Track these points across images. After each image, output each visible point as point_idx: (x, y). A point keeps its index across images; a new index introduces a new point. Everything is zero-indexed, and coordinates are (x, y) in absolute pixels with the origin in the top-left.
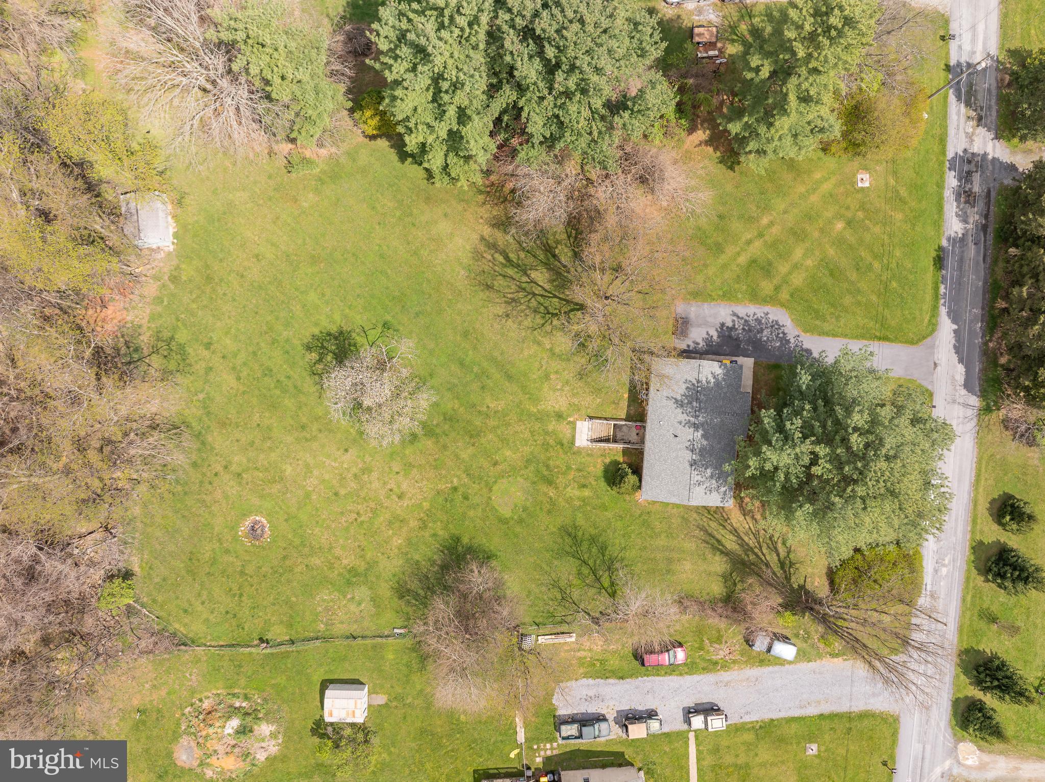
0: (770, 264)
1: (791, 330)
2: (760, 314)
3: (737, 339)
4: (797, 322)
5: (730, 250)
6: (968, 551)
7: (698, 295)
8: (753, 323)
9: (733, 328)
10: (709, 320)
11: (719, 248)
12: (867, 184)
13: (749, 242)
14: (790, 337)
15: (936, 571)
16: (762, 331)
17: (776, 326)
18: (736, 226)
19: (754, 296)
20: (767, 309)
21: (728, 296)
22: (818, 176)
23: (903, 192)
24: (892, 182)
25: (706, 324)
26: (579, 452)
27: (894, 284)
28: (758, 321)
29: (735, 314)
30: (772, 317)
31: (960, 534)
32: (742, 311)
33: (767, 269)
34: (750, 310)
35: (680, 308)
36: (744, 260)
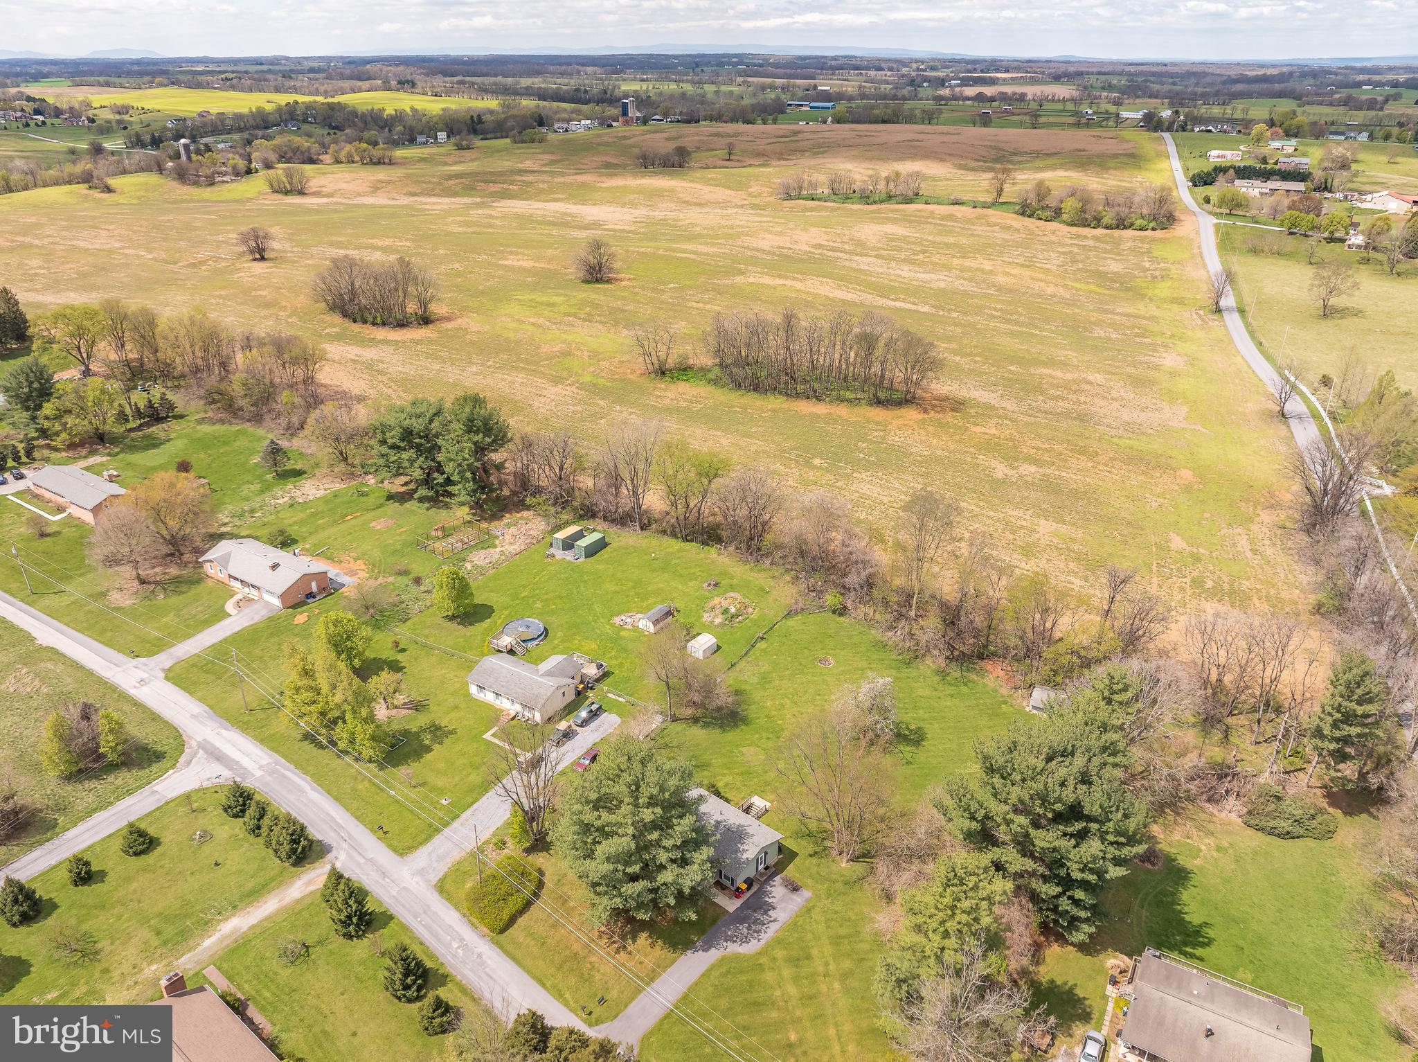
0: (797, 967)
1: (734, 948)
2: (762, 935)
3: (755, 911)
4: (737, 958)
5: (828, 949)
6: (449, 970)
7: (808, 910)
8: (759, 927)
9: (766, 912)
10: (783, 905)
11: (836, 941)
13: (827, 964)
14: (728, 943)
15: (462, 940)
16: (749, 928)
17: (745, 940)
18: (847, 964)
19: (778, 942)
20: (763, 942)
21: (793, 926)
25: (783, 899)
26: (751, 795)
28: (758, 932)
29: (775, 921)
30: (753, 942)
31: (467, 972)
32: (774, 927)
33: (795, 961)
34: (771, 931)
35: (806, 894)
36: (815, 952)
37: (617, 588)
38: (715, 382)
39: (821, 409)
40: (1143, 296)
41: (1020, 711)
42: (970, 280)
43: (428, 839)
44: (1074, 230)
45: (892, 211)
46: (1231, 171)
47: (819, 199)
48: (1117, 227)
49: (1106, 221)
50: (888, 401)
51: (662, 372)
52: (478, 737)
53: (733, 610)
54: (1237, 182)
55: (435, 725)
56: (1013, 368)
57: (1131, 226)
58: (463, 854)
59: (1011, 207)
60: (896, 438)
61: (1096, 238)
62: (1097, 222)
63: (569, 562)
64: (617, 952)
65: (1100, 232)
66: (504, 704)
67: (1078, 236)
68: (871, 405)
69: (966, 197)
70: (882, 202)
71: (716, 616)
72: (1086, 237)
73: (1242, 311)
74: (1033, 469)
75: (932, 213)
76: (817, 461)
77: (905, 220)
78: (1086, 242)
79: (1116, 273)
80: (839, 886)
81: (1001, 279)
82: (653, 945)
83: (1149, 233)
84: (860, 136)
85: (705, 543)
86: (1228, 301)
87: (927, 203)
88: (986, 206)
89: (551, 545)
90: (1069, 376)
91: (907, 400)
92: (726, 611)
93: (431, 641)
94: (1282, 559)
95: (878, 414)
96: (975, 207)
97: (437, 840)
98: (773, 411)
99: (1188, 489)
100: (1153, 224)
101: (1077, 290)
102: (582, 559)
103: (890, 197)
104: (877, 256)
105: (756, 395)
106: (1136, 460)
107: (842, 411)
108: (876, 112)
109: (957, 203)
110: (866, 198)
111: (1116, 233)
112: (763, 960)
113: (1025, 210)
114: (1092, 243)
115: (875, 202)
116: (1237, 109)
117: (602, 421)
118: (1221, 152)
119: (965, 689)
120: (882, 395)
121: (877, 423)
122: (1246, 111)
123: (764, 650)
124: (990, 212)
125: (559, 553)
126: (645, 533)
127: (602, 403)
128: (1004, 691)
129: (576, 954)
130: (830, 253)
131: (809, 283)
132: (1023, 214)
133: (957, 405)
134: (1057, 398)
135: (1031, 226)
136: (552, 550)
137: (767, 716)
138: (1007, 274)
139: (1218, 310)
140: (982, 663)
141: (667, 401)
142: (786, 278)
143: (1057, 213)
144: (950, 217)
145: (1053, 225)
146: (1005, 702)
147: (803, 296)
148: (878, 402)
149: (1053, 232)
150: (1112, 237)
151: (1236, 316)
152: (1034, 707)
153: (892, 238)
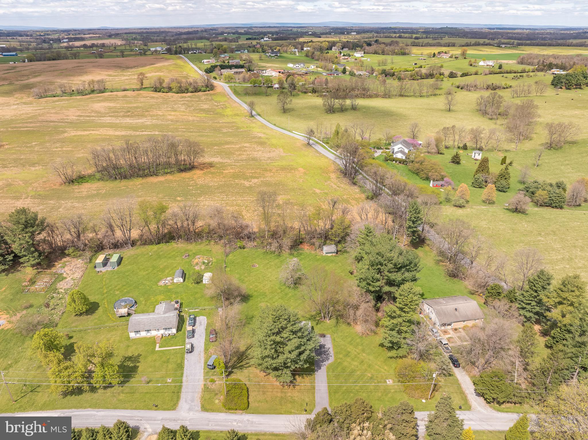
0: (349, 356)
1: (327, 363)
2: (331, 354)
3: (321, 350)
4: (331, 365)
5: (351, 347)
7: (334, 340)
9: (324, 348)
10: (326, 342)
11: (350, 343)
12: (388, 382)
13: (355, 351)
14: (324, 363)
15: (236, 420)
16: (325, 355)
17: (328, 359)
18: (360, 347)
19: (336, 353)
20: (333, 356)
21: (335, 346)
22: (386, 368)
23: (390, 395)
24: (392, 391)
27: (352, 395)
28: (328, 354)
29: (329, 348)
30: (331, 358)
31: (250, 428)
32: (331, 350)
33: (347, 355)
34: (331, 352)
35: (328, 336)
36: (349, 350)
37: (147, 272)
38: (101, 179)
39: (161, 179)
40: (224, 115)
41: (322, 256)
42: (158, 119)
43: (178, 398)
44: (179, 95)
45: (98, 97)
46: (219, 67)
47: (58, 96)
48: (195, 92)
49: (190, 89)
50: (185, 169)
51: (71, 181)
52: (153, 351)
53: (206, 261)
54: (222, 70)
55: (126, 358)
56: (215, 148)
57: (200, 91)
58: (200, 394)
59: (150, 89)
60: (200, 182)
61: (189, 97)
62: (186, 91)
63: (111, 271)
64: (294, 387)
65: (189, 94)
66: (154, 333)
67: (183, 97)
68: (179, 172)
69: (127, 87)
70: (90, 94)
71: (201, 266)
72: (185, 97)
73: (259, 115)
74: (256, 180)
75: (117, 95)
76: (179, 198)
77: (106, 100)
78: (186, 99)
79: (208, 109)
80: (333, 329)
81: (170, 117)
82: (303, 378)
83: (207, 92)
84: (51, 67)
85: (167, 242)
86: (254, 113)
87: (112, 92)
88: (138, 90)
89: (95, 267)
90: (237, 146)
91: (191, 168)
92: (204, 263)
93: (81, 328)
94: (347, 187)
95: (184, 175)
96: (134, 91)
97: (183, 395)
98: (141, 184)
99: (305, 174)
100: (208, 89)
101: (200, 117)
102: (116, 268)
103: (93, 91)
104: (109, 116)
105: (126, 180)
106: (283, 169)
107: (169, 177)
108: (48, 55)
109: (125, 90)
110: (80, 93)
111: (196, 94)
112: (339, 361)
113: (156, 90)
114: (189, 99)
115: (86, 94)
116: (191, 44)
117: (61, 210)
118: (207, 60)
119: (302, 256)
120: (182, 167)
121: (189, 178)
122: (196, 45)
123: (230, 271)
124: (141, 92)
125: (104, 270)
126: (135, 248)
127: (52, 202)
128: (313, 252)
129: (281, 397)
130: (88, 118)
131: (101, 130)
132: (156, 91)
133: (211, 165)
134: (240, 155)
135: (162, 96)
136: (97, 269)
137: (255, 291)
138: (170, 115)
139: (252, 116)
140: (300, 246)
141: (85, 193)
142: (89, 130)
143: (170, 89)
144: (125, 96)
145: (170, 94)
146: (316, 255)
147: (104, 137)
148: (181, 171)
149: (172, 97)
150: (195, 96)
151: (259, 116)
152: (326, 253)
153: (110, 108)
